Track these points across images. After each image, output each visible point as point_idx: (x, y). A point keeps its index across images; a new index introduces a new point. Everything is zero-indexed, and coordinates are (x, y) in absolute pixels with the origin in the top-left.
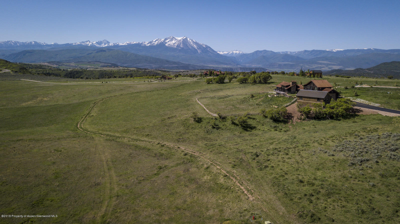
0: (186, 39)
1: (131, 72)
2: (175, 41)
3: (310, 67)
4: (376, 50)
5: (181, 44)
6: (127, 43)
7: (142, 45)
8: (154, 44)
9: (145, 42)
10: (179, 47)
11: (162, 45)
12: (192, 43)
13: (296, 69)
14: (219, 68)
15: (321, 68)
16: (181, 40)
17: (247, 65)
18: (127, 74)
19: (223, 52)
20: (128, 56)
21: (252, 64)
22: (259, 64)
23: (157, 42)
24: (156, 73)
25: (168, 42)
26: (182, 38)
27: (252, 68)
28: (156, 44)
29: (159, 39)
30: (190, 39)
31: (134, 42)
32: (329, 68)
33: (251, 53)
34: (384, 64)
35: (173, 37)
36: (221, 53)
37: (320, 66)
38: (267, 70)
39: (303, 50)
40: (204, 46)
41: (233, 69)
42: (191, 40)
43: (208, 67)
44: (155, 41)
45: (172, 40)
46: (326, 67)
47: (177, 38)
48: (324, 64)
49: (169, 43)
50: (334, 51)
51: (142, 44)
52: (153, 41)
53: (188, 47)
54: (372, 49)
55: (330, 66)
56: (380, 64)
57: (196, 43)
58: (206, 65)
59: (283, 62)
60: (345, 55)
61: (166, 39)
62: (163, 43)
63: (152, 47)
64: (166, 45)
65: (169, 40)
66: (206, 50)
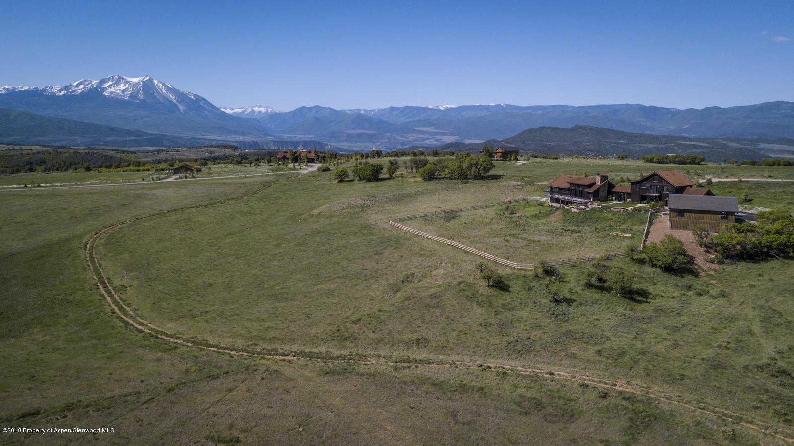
0: (151, 80)
1: (41, 156)
2: (125, 86)
3: (404, 139)
4: (509, 107)
5: (140, 93)
6: (5, 88)
7: (45, 94)
8: (75, 91)
9: (51, 88)
10: (136, 99)
11: (94, 95)
12: (164, 91)
13: (379, 143)
14: (230, 141)
15: (423, 139)
16: (139, 83)
17: (286, 136)
18: (31, 161)
19: (232, 109)
20: (11, 118)
21: (295, 134)
22: (309, 134)
23: (82, 86)
24: (106, 156)
25: (109, 87)
26: (141, 79)
27: (297, 141)
28: (80, 91)
29: (85, 81)
30: (159, 82)
31: (23, 87)
32: (437, 140)
33: (290, 112)
34: (530, 131)
35: (120, 78)
36: (229, 111)
37: (421, 136)
38: (326, 145)
39: (388, 106)
40: (192, 97)
41: (260, 144)
42: (161, 83)
43: (205, 139)
44: (78, 86)
45: (117, 83)
46: (432, 138)
47: (129, 79)
48: (427, 133)
49: (110, 90)
50: (442, 109)
51: (44, 90)
52: (71, 85)
53: (155, 98)
54: (502, 105)
55: (438, 137)
56: (523, 132)
57: (174, 91)
58: (200, 136)
59: (353, 129)
60: (460, 117)
61: (103, 81)
62: (96, 89)
63: (70, 99)
64: (105, 93)
65: (110, 83)
66: (197, 104)
